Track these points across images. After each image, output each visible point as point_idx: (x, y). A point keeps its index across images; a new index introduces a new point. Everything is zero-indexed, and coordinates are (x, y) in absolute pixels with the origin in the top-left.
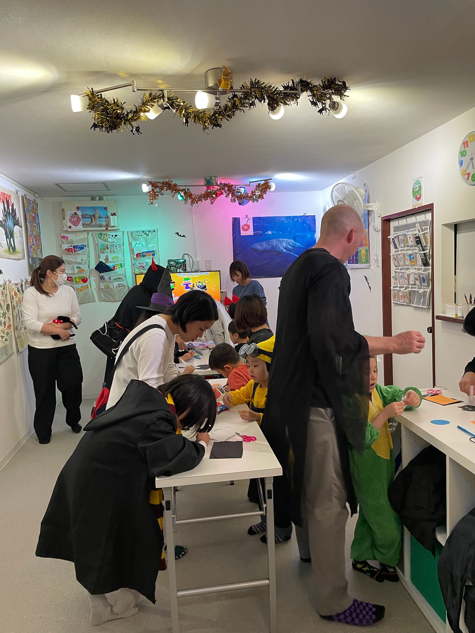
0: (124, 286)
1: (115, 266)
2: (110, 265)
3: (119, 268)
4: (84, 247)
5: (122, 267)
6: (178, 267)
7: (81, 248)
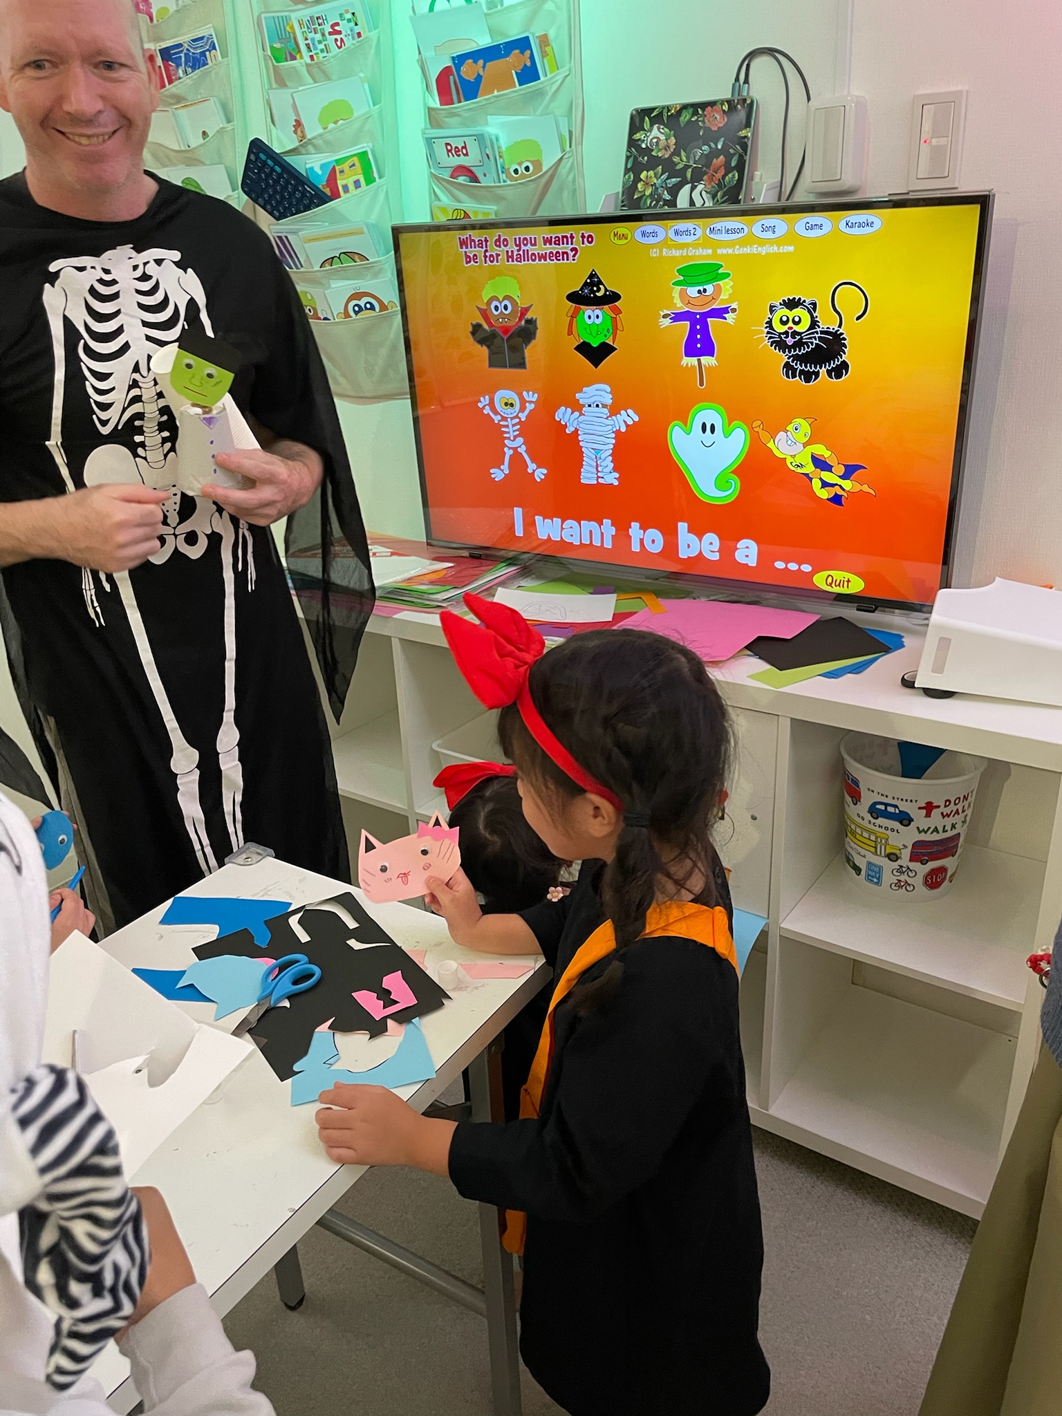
0: (383, 307)
1: (334, 170)
2: (312, 165)
3: (357, 184)
4: (203, 54)
5: (370, 180)
6: (686, 167)
7: (197, 62)
